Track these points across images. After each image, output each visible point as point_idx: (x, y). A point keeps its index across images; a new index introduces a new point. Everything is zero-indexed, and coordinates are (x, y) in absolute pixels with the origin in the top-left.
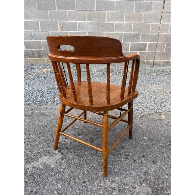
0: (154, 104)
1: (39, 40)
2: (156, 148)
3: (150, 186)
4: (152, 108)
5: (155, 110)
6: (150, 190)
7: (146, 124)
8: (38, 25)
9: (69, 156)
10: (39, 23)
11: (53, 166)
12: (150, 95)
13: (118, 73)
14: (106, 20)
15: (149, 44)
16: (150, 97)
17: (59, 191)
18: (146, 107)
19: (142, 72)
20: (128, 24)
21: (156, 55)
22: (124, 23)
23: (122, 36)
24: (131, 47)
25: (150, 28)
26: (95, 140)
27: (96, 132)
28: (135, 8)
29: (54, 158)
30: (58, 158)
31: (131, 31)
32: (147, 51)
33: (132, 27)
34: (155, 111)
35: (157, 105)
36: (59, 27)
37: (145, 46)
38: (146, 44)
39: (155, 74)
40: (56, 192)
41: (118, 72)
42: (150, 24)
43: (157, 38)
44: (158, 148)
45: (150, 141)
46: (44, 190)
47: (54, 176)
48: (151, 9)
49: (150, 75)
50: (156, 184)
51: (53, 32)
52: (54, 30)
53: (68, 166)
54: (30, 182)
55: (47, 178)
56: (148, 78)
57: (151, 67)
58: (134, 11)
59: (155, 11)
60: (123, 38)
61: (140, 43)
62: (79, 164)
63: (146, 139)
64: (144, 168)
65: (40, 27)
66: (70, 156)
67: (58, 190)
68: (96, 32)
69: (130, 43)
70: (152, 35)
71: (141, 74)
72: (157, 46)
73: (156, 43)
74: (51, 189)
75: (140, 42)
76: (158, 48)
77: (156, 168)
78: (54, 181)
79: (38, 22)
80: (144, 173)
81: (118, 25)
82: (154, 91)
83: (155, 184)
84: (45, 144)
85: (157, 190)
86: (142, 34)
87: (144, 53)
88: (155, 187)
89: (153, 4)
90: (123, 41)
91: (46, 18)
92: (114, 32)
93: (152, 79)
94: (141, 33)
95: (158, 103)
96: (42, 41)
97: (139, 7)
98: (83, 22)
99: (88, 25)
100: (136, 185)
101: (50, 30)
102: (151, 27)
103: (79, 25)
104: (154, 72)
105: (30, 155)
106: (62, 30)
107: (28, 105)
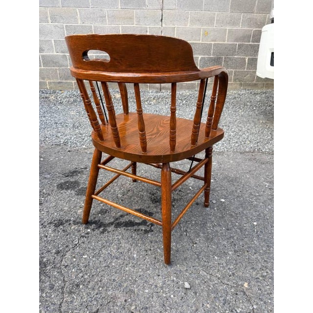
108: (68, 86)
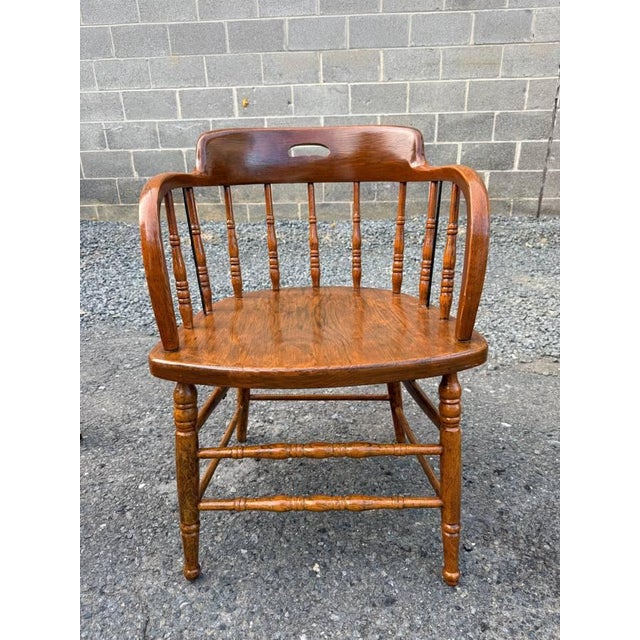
0: (536, 332)
1: (177, 146)
2: (536, 452)
3: (514, 548)
4: (531, 344)
5: (539, 350)
6: (513, 556)
7: (509, 387)
8: (175, 103)
9: (277, 467)
10: (177, 95)
11: (233, 490)
12: (524, 306)
13: (420, 242)
14: (382, 76)
15: (524, 146)
16: (525, 311)
17: (254, 548)
18: (512, 341)
19: (501, 236)
20: (454, 87)
21: (547, 181)
22: (440, 81)
23: (432, 124)
24: (463, 157)
25: (527, 94)
26: (350, 427)
27: (352, 408)
28: (476, 33)
29: (237, 469)
30: (246, 471)
31: (463, 107)
32: (515, 169)
33: (467, 93)
34: (538, 353)
35: (547, 334)
36: (236, 104)
37: (511, 154)
38: (513, 146)
39: (543, 243)
40: (244, 551)
41: (422, 237)
42: (526, 81)
43: (550, 126)
44: (543, 453)
45: (519, 432)
46: (212, 545)
47: (238, 514)
48: (528, 33)
49: (527, 244)
50: (533, 544)
51: (219, 121)
52: (222, 115)
53: (276, 490)
54: (173, 525)
55: (219, 518)
56: (519, 255)
57: (531, 220)
58: (472, 42)
59: (541, 38)
60: (436, 131)
61: (492, 145)
62: (307, 487)
63: (506, 429)
64: (498, 501)
65: (179, 108)
66: (281, 466)
67: (250, 547)
68: (350, 115)
69: (460, 145)
70: (532, 118)
71: (499, 243)
72: (549, 150)
73: (547, 141)
74: (232, 542)
75: (493, 141)
76: (552, 158)
77: (534, 503)
78: (238, 526)
79: (174, 93)
80: (498, 515)
81: (421, 91)
82: (539, 295)
83: (530, 543)
84: (208, 434)
85: (536, 558)
86: (498, 116)
87: (506, 175)
88: (530, 550)
89: (534, 18)
90: (438, 141)
91: (199, 79)
92: (407, 113)
93: (533, 259)
94: (497, 113)
95: (551, 329)
96: (184, 150)
97: (488, 29)
98: (309, 85)
99: (325, 95)
100: (473, 544)
101: (210, 116)
102: (528, 89)
103: (297, 97)
104: (542, 236)
105: (169, 462)
106: (245, 114)
107: (153, 334)
108: (340, 211)
